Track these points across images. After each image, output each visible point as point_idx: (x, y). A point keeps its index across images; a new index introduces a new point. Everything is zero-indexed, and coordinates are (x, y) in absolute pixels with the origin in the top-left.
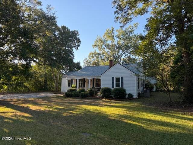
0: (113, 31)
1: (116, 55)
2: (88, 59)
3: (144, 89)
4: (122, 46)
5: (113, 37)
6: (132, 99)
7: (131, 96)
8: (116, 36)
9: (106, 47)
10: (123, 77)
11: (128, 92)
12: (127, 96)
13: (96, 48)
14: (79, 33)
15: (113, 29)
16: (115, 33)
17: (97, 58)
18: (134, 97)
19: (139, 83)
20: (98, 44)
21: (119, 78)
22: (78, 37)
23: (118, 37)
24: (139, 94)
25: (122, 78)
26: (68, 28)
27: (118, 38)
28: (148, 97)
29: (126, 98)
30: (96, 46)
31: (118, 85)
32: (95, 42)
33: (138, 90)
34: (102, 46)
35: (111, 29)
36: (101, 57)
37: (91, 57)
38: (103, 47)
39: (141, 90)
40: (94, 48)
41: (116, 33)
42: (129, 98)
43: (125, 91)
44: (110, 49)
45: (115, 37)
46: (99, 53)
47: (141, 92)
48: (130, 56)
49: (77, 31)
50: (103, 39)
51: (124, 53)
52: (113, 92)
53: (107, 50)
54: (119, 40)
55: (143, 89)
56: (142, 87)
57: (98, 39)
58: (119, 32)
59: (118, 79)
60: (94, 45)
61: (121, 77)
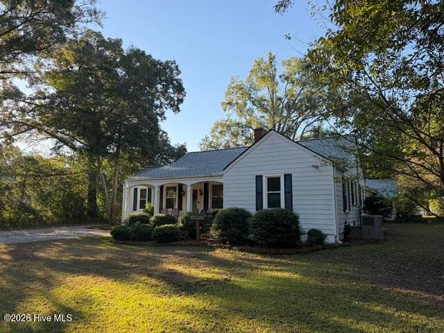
0: (273, 64)
1: (282, 126)
2: (211, 139)
3: (362, 215)
4: (297, 102)
5: (273, 78)
6: (320, 247)
7: (317, 237)
8: (280, 77)
9: (255, 107)
10: (291, 175)
11: (306, 224)
12: (304, 238)
13: (231, 111)
14: (179, 68)
15: (272, 59)
16: (277, 67)
17: (235, 135)
18: (331, 240)
19: (347, 194)
20: (234, 98)
21: (278, 179)
22: (179, 77)
23: (287, 78)
24: (347, 232)
25: (288, 177)
26: (150, 56)
27: (286, 82)
28: (377, 242)
29: (301, 247)
30: (230, 103)
31: (274, 201)
32: (228, 94)
33: (344, 216)
34: (246, 104)
35: (267, 59)
36: (242, 132)
37: (217, 134)
38: (247, 108)
39: (352, 218)
40: (225, 110)
41: (281, 70)
42: (309, 244)
43: (295, 220)
44: (266, 111)
45: (277, 78)
46: (238, 124)
47: (352, 225)
48: (319, 127)
49: (174, 62)
50: (247, 85)
51: (303, 120)
52: (255, 226)
53: (258, 113)
54: (289, 86)
55: (360, 213)
56: (355, 208)
57: (233, 85)
58: (289, 65)
59: (274, 183)
60: (226, 102)
61: (285, 175)
